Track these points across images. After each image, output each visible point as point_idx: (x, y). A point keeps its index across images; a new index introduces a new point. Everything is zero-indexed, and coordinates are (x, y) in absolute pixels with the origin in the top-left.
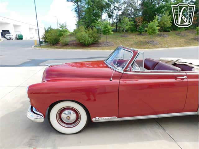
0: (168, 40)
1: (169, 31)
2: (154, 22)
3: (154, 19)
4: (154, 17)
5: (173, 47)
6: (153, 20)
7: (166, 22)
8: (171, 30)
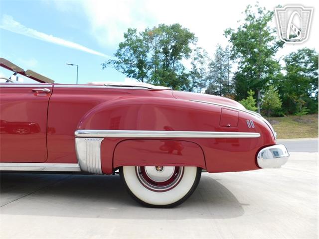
0: (278, 127)
1: (282, 116)
2: (249, 100)
3: (248, 95)
4: (248, 92)
5: (285, 138)
6: (248, 97)
7: (271, 100)
8: (286, 114)
